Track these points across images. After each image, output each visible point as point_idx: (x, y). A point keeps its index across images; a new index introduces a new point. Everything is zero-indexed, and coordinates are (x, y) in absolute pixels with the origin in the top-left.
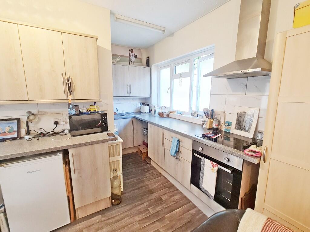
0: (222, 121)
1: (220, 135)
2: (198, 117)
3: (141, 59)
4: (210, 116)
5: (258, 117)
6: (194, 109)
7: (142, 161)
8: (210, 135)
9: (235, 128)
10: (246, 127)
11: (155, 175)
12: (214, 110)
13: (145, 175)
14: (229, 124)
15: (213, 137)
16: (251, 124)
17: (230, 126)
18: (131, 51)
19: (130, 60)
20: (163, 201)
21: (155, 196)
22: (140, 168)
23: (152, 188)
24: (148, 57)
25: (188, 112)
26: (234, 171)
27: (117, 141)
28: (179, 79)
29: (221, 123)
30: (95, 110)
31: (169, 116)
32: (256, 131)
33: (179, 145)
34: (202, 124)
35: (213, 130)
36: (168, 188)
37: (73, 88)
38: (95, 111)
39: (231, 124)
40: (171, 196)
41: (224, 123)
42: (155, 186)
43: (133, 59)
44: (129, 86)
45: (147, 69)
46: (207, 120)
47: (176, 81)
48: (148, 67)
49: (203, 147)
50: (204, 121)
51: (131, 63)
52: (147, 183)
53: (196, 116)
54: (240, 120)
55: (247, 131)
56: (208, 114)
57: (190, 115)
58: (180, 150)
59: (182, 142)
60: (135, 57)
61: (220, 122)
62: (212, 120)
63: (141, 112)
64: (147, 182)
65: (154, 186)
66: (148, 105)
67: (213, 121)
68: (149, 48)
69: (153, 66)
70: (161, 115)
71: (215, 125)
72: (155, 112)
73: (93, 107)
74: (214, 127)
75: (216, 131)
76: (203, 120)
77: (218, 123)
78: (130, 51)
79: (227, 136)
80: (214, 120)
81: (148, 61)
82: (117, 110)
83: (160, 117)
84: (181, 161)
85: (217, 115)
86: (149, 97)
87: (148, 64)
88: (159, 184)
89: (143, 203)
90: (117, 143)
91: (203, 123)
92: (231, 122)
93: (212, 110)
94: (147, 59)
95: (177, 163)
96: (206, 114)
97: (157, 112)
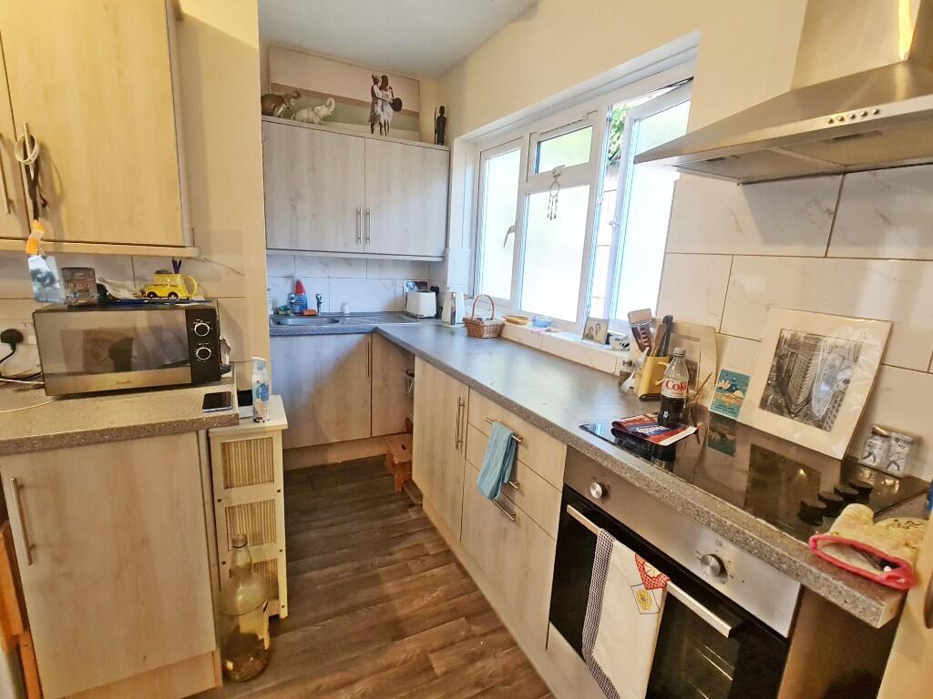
0: (706, 368)
1: (691, 430)
2: (607, 343)
3: (416, 115)
4: (653, 344)
5: (882, 364)
6: (597, 312)
7: (390, 492)
8: (646, 431)
9: (764, 404)
10: (813, 402)
11: (428, 554)
12: (674, 320)
13: (390, 554)
14: (737, 383)
15: (660, 440)
16: (843, 393)
17: (738, 393)
18: (380, 84)
19: (374, 119)
20: (437, 678)
21: (409, 648)
22: (379, 523)
23: (402, 612)
24: (442, 109)
25: (574, 320)
26: (747, 626)
27: (260, 425)
28: (547, 194)
29: (701, 378)
30: (176, 295)
31: (503, 335)
32: (864, 428)
33: (516, 458)
34: (621, 372)
35: (663, 409)
36: (467, 617)
37: (52, 187)
38: (173, 297)
39: (747, 385)
40: (473, 659)
41: (713, 376)
42: (417, 604)
43: (387, 114)
44: (363, 215)
45: (437, 153)
46: (641, 360)
47: (539, 201)
48: (439, 147)
49: (608, 482)
50: (630, 364)
51: (377, 128)
52: (390, 587)
53: (603, 339)
54: (788, 371)
55: (820, 424)
56: (648, 336)
57: (579, 334)
58: (519, 478)
59: (526, 447)
60: (393, 108)
61: (695, 371)
62: (662, 361)
63: (408, 314)
64: (389, 584)
65: (414, 603)
66: (436, 290)
67: (668, 365)
68: (448, 71)
69: (458, 145)
70: (474, 329)
71: (670, 385)
72: (453, 314)
73: (168, 279)
74: (669, 393)
75: (676, 412)
76: (626, 356)
77: (686, 379)
78: (376, 81)
79: (723, 436)
80: (671, 360)
81: (441, 123)
82: (319, 303)
83: (469, 336)
84: (519, 525)
85: (685, 343)
86: (439, 259)
87: (441, 136)
88: (434, 594)
89: (350, 683)
90: (264, 432)
91: (626, 369)
92: (747, 378)
93: (668, 320)
94: (438, 115)
95: (506, 529)
96: (640, 333)
97: (459, 319)
